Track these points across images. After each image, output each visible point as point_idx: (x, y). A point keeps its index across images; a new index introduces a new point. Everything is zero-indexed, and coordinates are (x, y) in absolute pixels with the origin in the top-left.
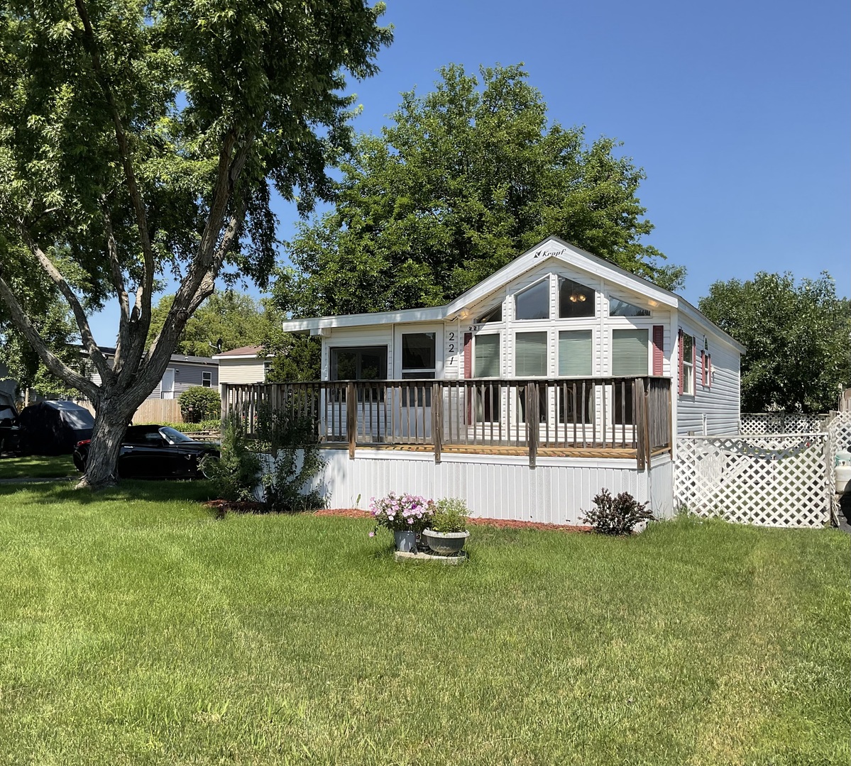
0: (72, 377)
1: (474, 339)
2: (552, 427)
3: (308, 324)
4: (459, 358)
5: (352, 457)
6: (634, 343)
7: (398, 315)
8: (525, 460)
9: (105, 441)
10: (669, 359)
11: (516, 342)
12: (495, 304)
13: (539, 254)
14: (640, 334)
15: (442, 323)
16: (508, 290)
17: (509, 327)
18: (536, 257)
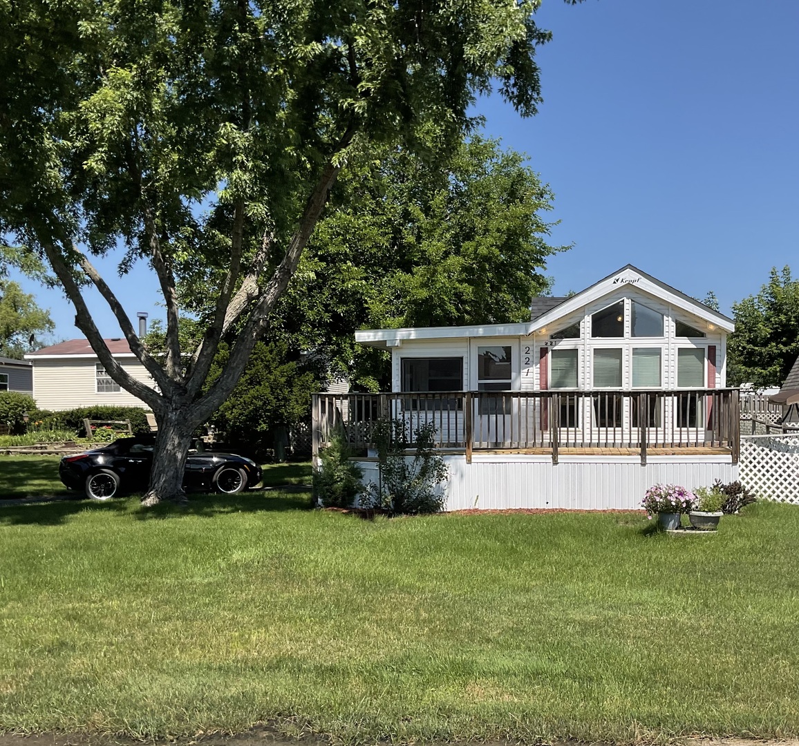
0: (138, 386)
1: (550, 353)
2: (626, 431)
3: (383, 335)
4: (535, 370)
5: (469, 462)
6: (692, 359)
7: (481, 329)
8: (638, 459)
9: (175, 453)
10: (720, 373)
11: (594, 357)
12: (573, 322)
13: (617, 281)
14: (698, 353)
15: (519, 337)
16: (586, 310)
17: (587, 344)
18: (615, 283)
